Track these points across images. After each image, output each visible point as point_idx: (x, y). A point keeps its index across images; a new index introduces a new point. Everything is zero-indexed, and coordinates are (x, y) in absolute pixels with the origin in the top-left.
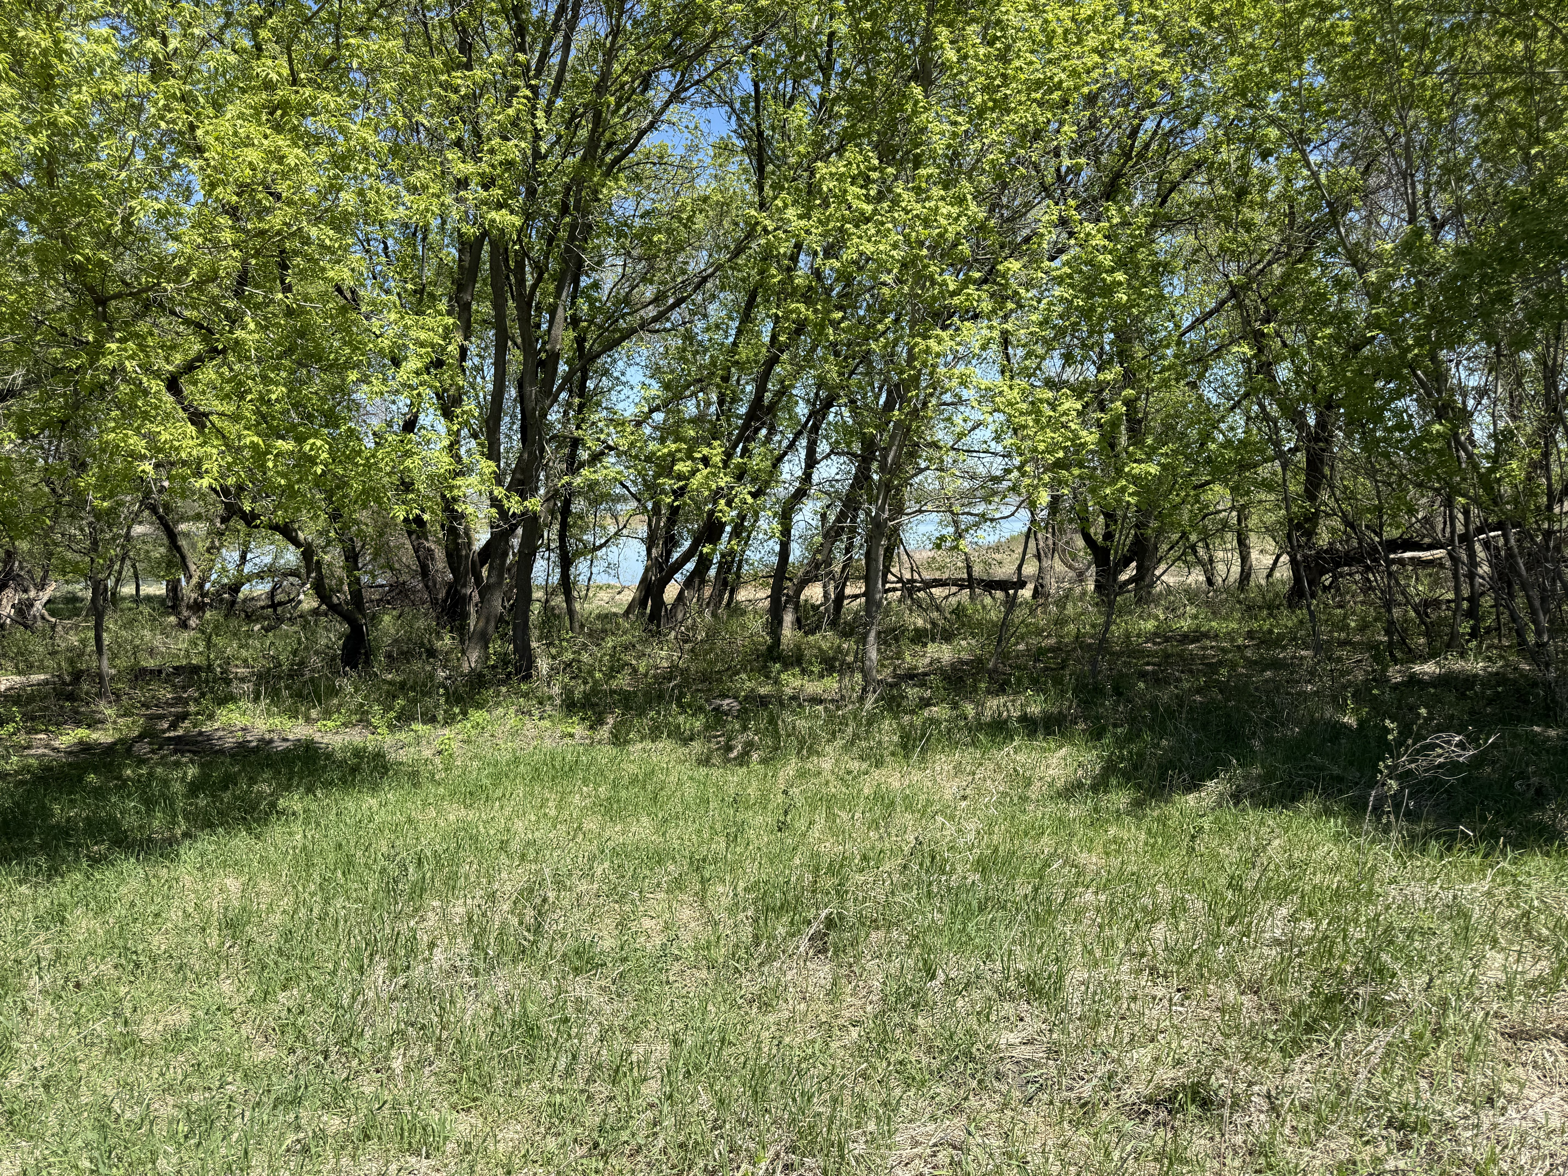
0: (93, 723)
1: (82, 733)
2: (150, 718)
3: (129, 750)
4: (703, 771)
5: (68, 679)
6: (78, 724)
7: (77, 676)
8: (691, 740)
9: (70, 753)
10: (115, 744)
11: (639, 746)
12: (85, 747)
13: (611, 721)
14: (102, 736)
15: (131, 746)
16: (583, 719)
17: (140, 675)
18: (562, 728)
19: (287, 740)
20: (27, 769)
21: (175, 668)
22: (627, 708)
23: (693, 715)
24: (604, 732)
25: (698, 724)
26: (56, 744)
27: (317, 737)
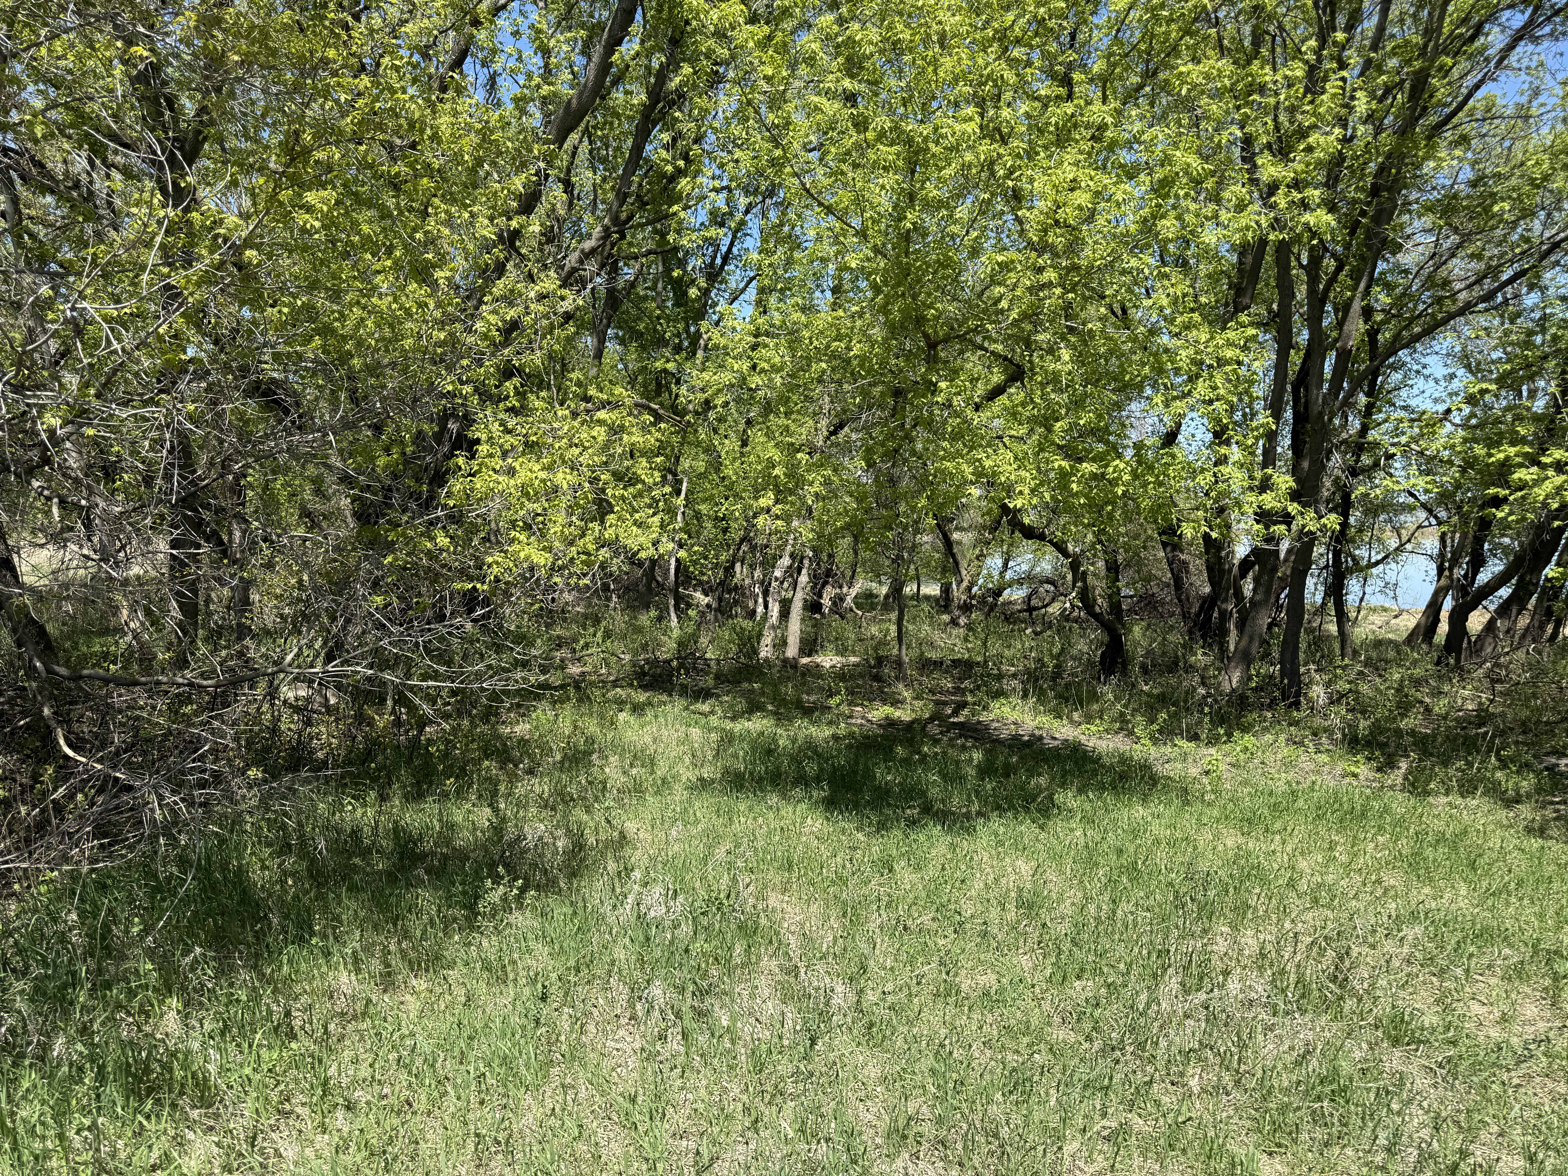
0: (896, 702)
1: (887, 710)
2: (937, 703)
3: (924, 728)
4: (1536, 843)
5: (873, 662)
6: (884, 702)
7: (880, 660)
8: (1518, 802)
9: (880, 726)
10: (913, 722)
11: (1443, 800)
12: (890, 723)
13: (1404, 765)
14: (903, 714)
15: (925, 726)
16: (1369, 759)
17: (926, 665)
18: (1342, 766)
19: (1055, 739)
20: (851, 735)
21: (953, 661)
22: (1425, 753)
23: (1518, 772)
24: (1397, 777)
25: (1527, 784)
26: (870, 716)
27: (1083, 739)
